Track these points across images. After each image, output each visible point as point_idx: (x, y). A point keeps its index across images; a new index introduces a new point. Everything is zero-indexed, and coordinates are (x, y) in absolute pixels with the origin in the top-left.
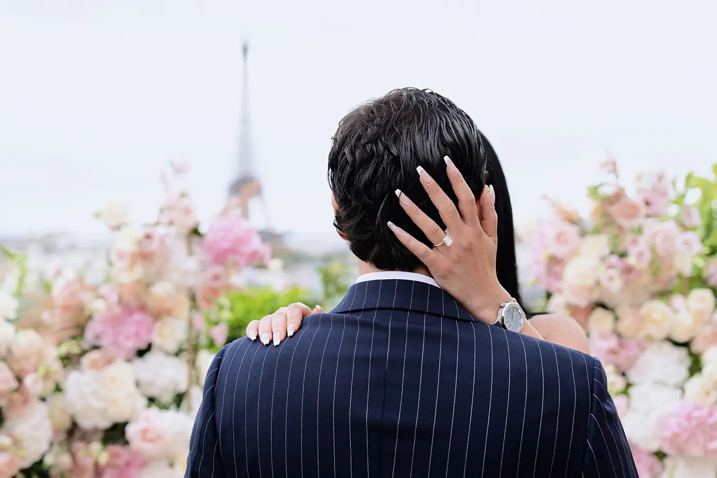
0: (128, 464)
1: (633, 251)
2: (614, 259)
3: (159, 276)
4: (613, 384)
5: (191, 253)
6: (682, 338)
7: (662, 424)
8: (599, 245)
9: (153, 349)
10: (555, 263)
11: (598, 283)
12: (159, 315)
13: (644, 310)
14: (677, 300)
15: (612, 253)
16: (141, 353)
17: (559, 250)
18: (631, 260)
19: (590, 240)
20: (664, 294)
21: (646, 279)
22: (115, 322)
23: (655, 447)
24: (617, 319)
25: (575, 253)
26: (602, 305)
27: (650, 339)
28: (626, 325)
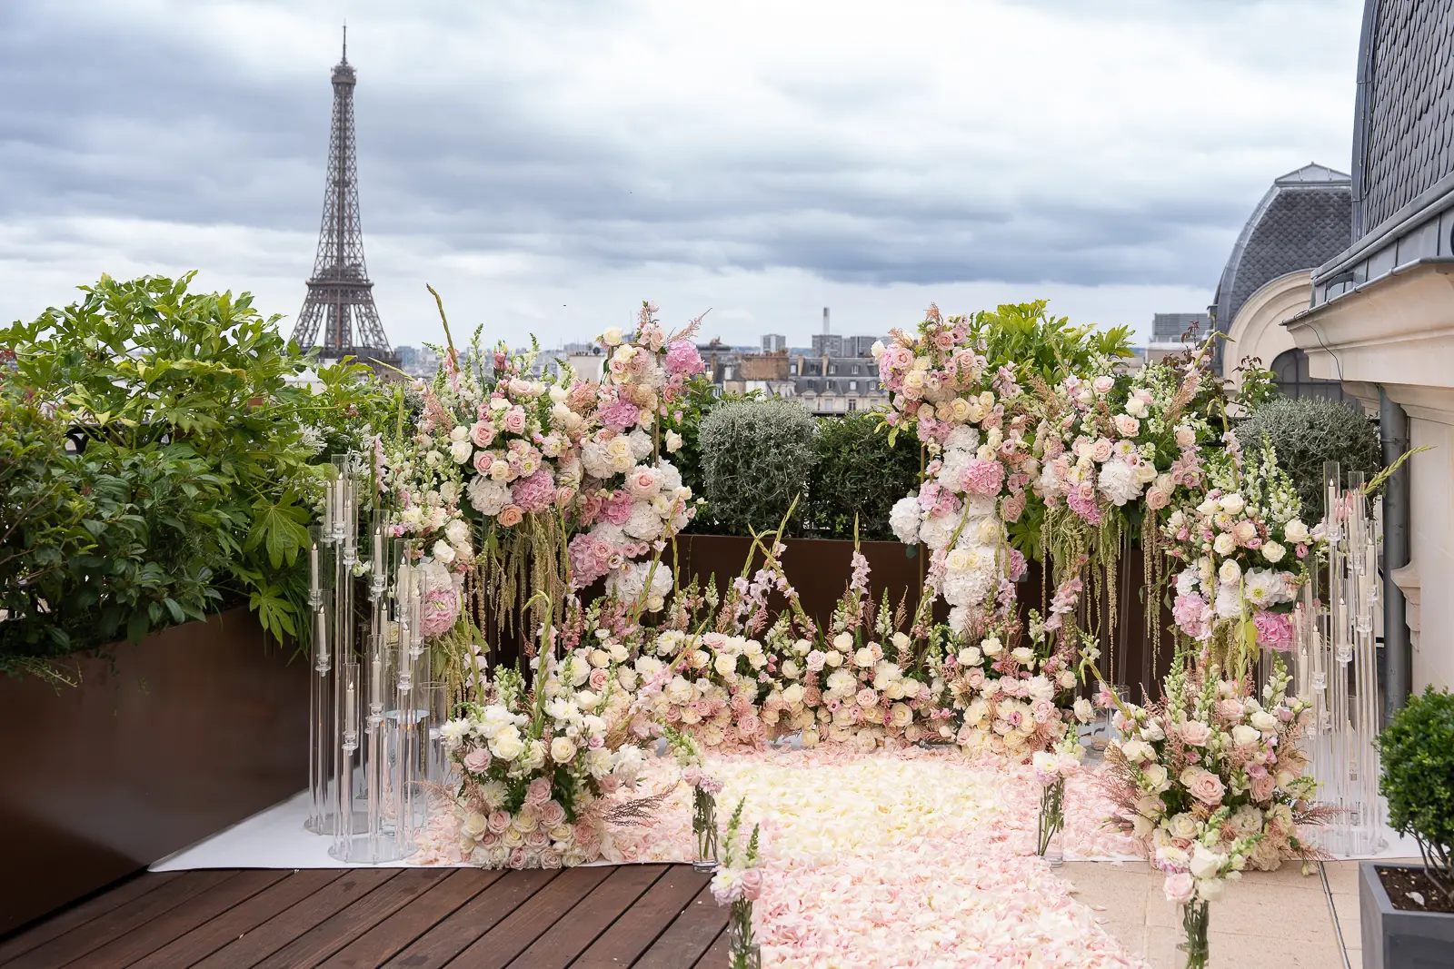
0: (623, 503)
1: (947, 366)
2: (935, 371)
3: (638, 380)
4: (933, 448)
5: (659, 366)
6: (975, 421)
7: (962, 474)
8: (925, 362)
9: (637, 428)
10: (897, 373)
11: (925, 386)
12: (641, 405)
13: (953, 403)
14: (973, 398)
15: (933, 368)
16: (628, 430)
17: (898, 364)
18: (946, 372)
19: (920, 359)
20: (965, 395)
21: (955, 383)
22: (615, 409)
23: (957, 489)
24: (936, 409)
25: (912, 368)
26: (928, 402)
27: (955, 421)
28: (942, 412)
